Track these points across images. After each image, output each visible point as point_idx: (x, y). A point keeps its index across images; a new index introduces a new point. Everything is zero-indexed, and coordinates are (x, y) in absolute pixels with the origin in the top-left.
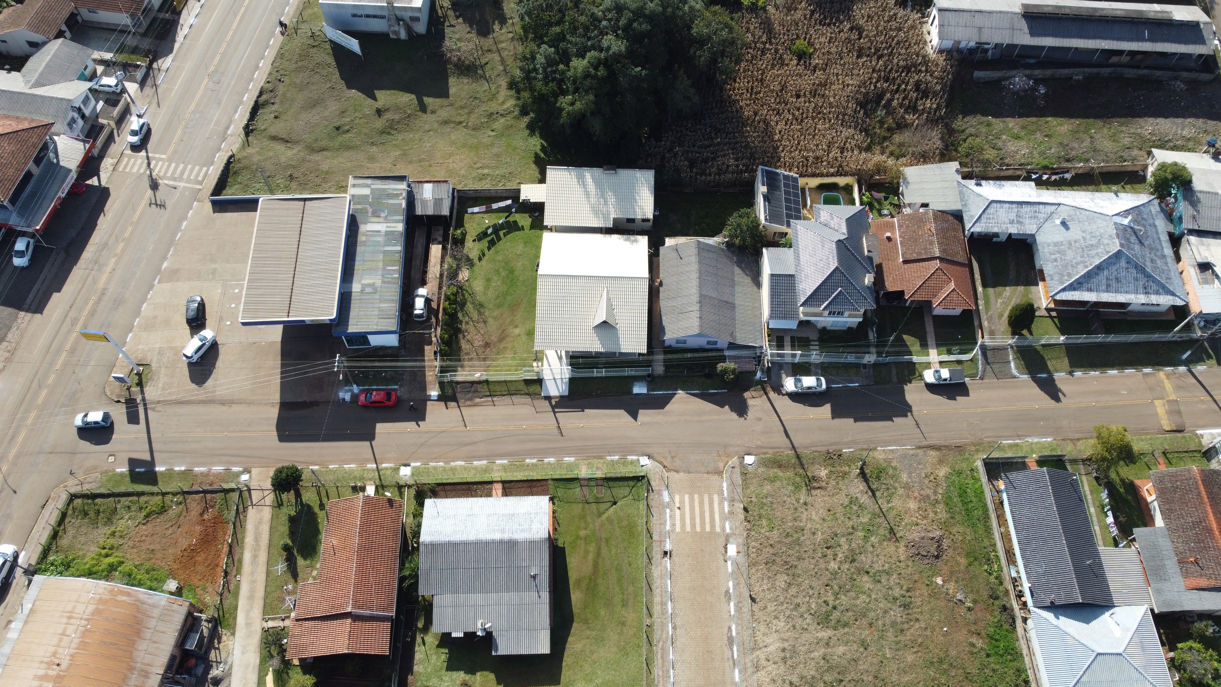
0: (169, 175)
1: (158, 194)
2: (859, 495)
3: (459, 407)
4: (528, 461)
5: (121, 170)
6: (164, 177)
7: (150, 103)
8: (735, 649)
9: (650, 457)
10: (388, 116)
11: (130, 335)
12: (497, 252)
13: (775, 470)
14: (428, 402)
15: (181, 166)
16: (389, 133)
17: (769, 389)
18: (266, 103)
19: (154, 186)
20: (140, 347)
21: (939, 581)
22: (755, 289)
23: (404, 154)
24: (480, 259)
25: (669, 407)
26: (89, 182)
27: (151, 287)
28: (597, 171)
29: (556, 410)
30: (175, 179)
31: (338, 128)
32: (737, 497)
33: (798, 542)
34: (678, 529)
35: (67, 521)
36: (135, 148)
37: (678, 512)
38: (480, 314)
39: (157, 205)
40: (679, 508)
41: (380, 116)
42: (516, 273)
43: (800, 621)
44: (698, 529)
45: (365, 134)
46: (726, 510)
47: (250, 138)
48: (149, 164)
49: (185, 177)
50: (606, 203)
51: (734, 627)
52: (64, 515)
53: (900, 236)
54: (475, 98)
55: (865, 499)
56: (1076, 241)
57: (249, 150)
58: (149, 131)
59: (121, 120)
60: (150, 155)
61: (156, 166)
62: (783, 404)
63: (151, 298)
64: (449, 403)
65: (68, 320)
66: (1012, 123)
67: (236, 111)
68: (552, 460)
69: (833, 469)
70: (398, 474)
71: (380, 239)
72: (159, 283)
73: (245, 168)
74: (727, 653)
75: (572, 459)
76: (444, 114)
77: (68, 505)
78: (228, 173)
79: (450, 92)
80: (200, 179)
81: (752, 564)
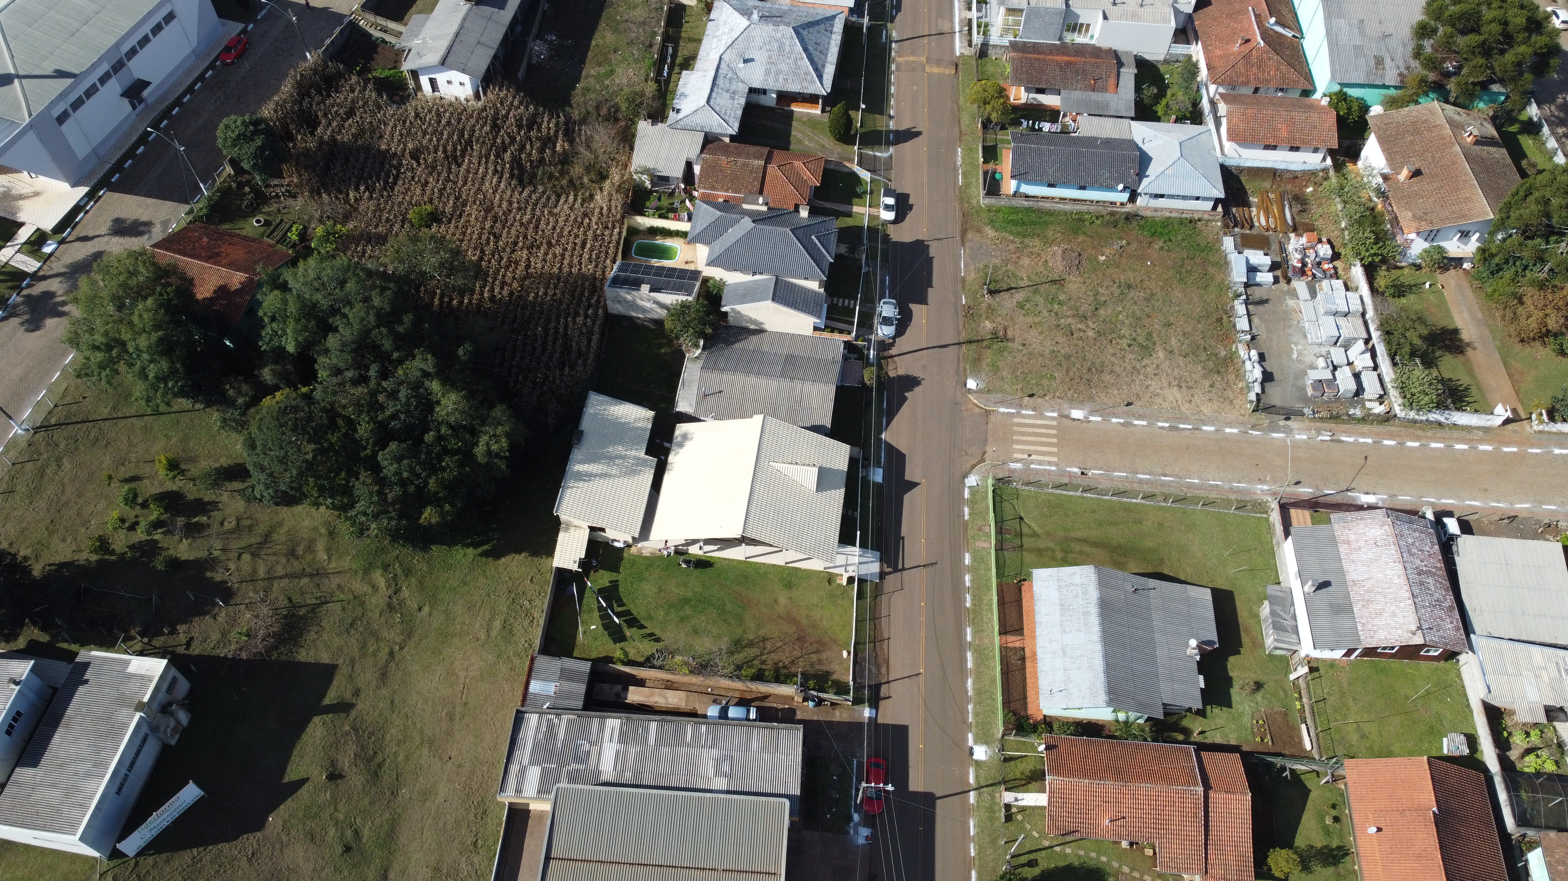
3: (888, 682)
9: (965, 476)
12: (650, 618)
14: (880, 721)
17: (886, 354)
21: (1103, 258)
24: (658, 640)
25: (903, 450)
28: (576, 454)
29: (900, 567)
34: (1055, 459)
37: (1033, 457)
40: (1030, 455)
44: (1055, 440)
46: (1031, 413)
50: (621, 457)
51: (1160, 424)
53: (727, 191)
55: (1019, 296)
64: (882, 695)
68: (967, 578)
69: (984, 316)
70: (984, 762)
75: (967, 556)
79: (327, 661)
81: (1091, 398)
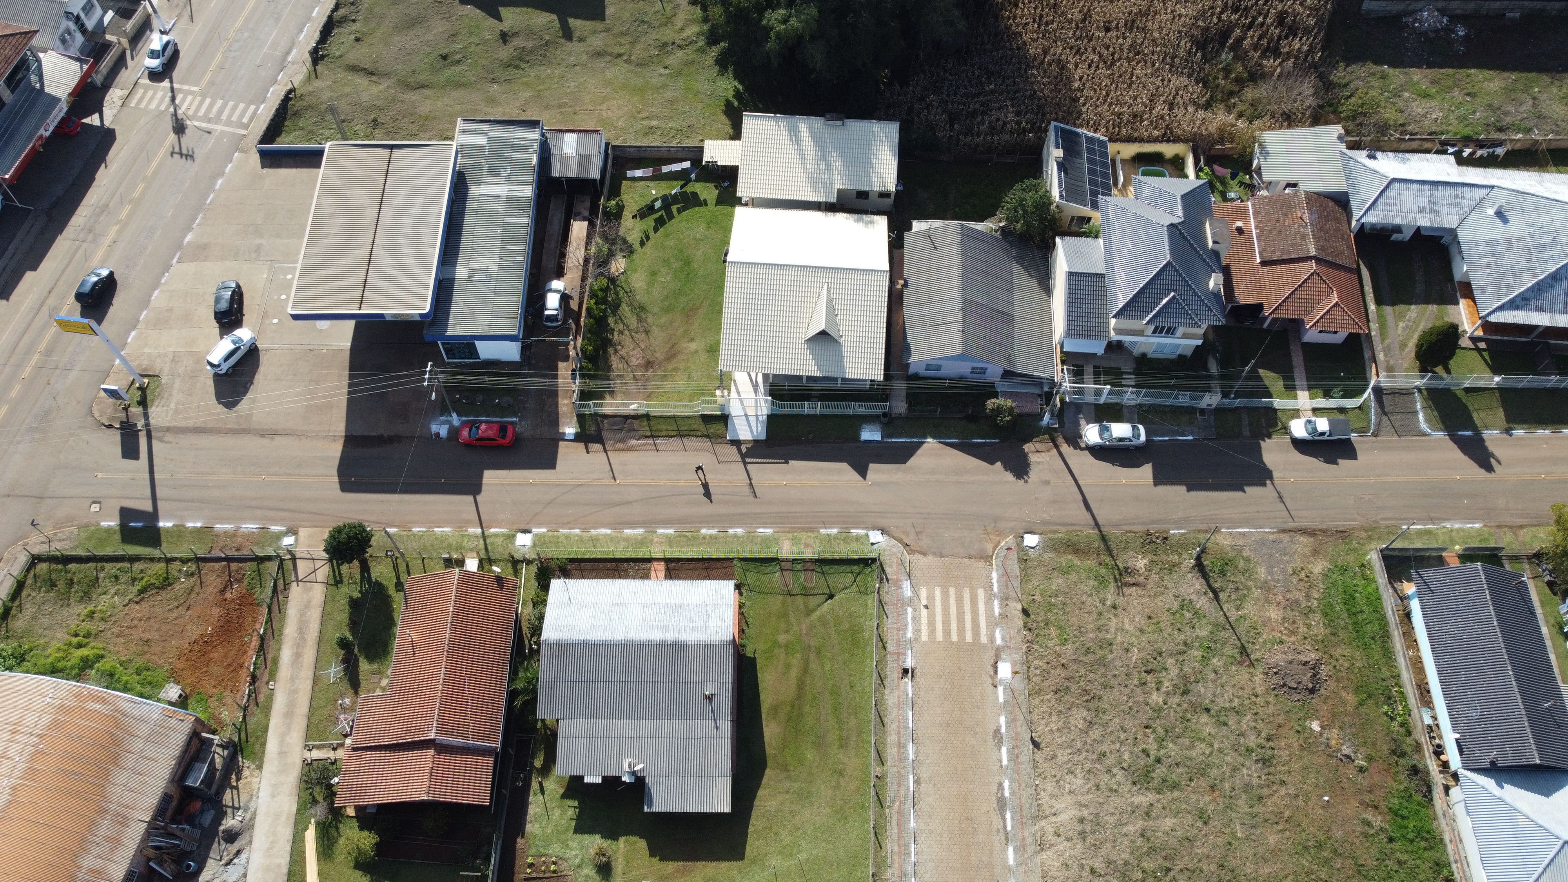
0: (201, 114)
1: (185, 139)
2: (1194, 597)
3: (605, 451)
4: (704, 531)
5: (133, 105)
6: (194, 117)
7: (179, 16)
8: (1008, 816)
9: (883, 532)
10: (518, 42)
11: (133, 333)
12: (668, 235)
13: (1070, 557)
14: (561, 443)
15: (220, 103)
16: (517, 67)
17: (1060, 440)
18: (343, 20)
19: (179, 128)
20: (147, 350)
21: (1315, 726)
22: (1044, 296)
23: (538, 96)
24: (642, 244)
25: (913, 461)
26: (88, 121)
27: (167, 267)
28: (817, 122)
29: (748, 460)
30: (209, 121)
31: (444, 58)
32: (1012, 594)
33: (1102, 663)
34: (924, 637)
35: (24, 593)
36: (155, 76)
37: (924, 612)
38: (640, 320)
39: (181, 154)
40: (926, 607)
41: (505, 42)
42: (695, 265)
43: (1106, 778)
44: (955, 638)
45: (483, 67)
46: (997, 611)
47: (319, 68)
48: (173, 99)
49: (224, 117)
50: (828, 166)
51: (1006, 784)
52: (20, 586)
53: (1257, 227)
54: (642, 21)
55: (1203, 603)
56: (1519, 240)
57: (318, 84)
58: (176, 54)
59: (138, 36)
60: (176, 86)
61: (183, 100)
62: (1081, 461)
63: (166, 282)
64: (590, 445)
65: (45, 309)
66: (1417, 75)
67: (301, 31)
68: (740, 531)
69: (1156, 558)
70: (513, 543)
71: (499, 207)
72: (178, 262)
73: (310, 107)
74: (997, 822)
75: (770, 531)
76: (597, 42)
77: (28, 571)
78: (286, 113)
79: (607, 13)
80: (245, 120)
81: (1035, 692)
